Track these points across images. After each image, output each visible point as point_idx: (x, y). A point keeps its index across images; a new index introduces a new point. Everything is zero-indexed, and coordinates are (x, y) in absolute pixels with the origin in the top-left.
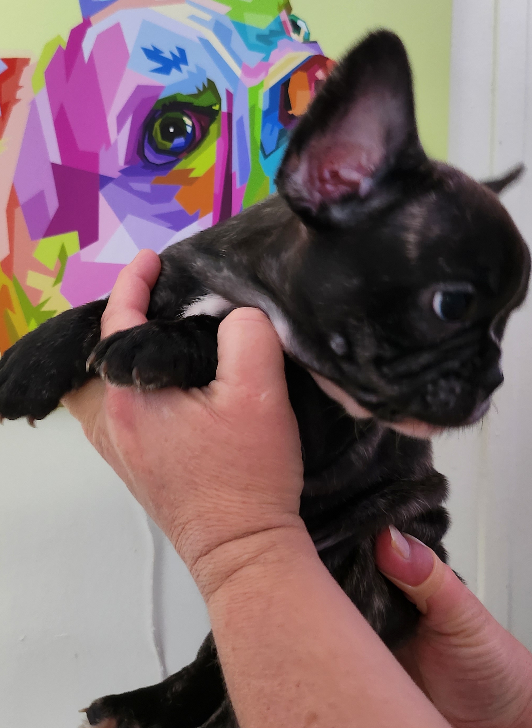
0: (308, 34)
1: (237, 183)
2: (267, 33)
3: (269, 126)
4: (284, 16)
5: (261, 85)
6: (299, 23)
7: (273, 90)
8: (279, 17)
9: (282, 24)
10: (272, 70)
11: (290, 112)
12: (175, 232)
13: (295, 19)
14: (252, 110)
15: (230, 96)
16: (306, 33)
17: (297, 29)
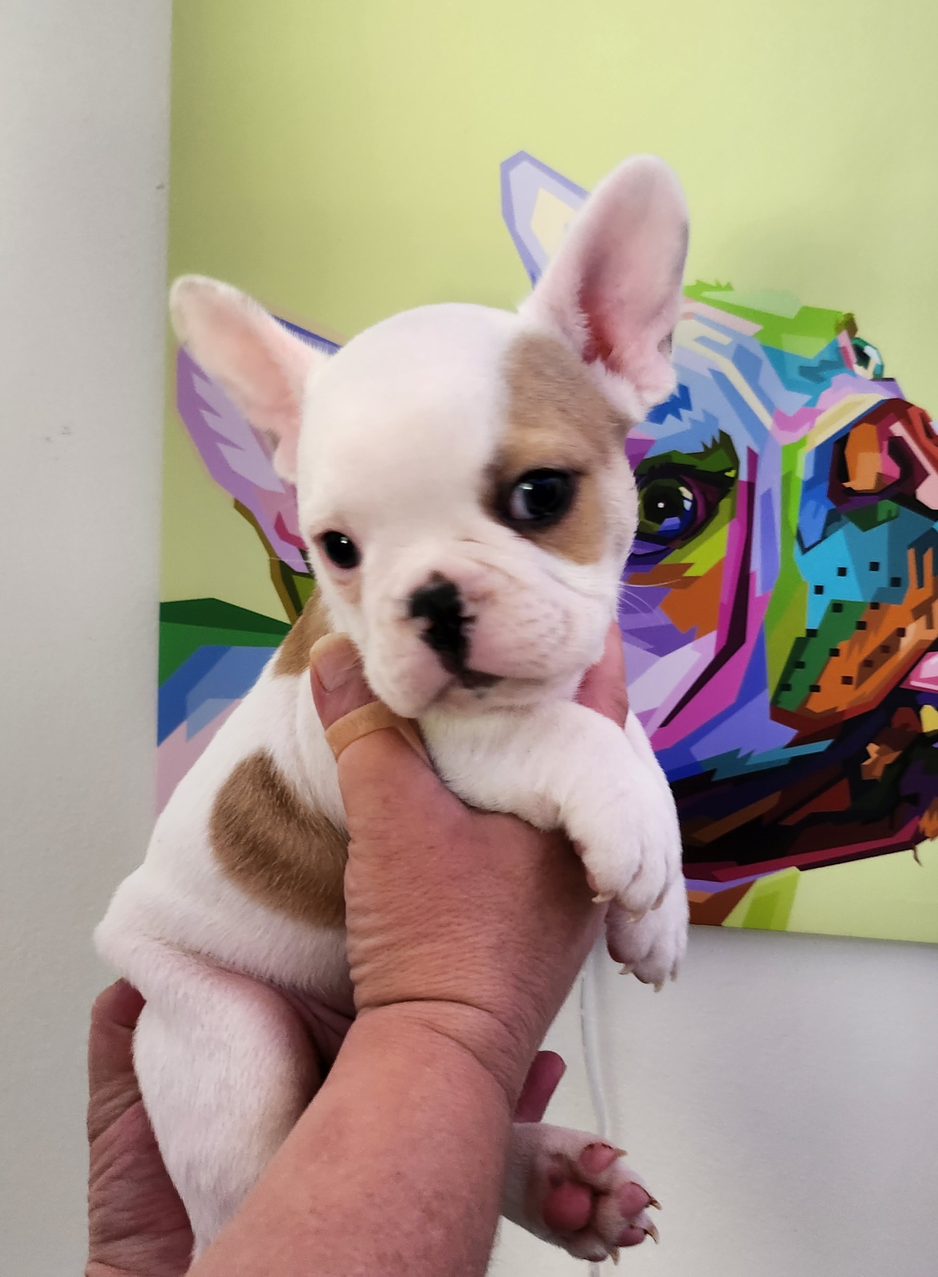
0: (882, 367)
1: (758, 589)
2: (816, 364)
3: (812, 504)
4: (844, 340)
5: (802, 442)
6: (868, 350)
7: (820, 449)
8: (835, 342)
9: (841, 352)
10: (820, 420)
11: (847, 485)
12: (659, 657)
13: (861, 344)
14: (787, 479)
15: (753, 457)
16: (877, 365)
17: (864, 359)
